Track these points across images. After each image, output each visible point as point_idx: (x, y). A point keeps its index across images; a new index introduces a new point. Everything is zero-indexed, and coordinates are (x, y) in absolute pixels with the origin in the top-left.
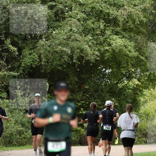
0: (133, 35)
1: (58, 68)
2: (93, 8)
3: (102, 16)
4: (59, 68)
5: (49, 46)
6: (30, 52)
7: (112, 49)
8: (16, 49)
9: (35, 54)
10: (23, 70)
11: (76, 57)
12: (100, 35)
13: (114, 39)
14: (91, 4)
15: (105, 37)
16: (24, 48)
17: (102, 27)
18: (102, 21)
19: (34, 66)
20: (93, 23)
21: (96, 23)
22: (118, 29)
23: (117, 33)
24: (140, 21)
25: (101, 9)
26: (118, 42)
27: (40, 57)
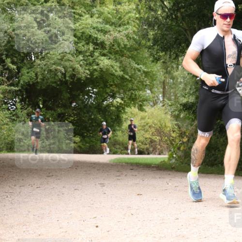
0: (118, 57)
1: (53, 85)
2: (83, 33)
3: (91, 40)
5: (45, 65)
6: (27, 71)
7: (100, 68)
8: (15, 67)
9: (32, 72)
10: (22, 87)
11: (69, 75)
12: (89, 56)
13: (102, 59)
15: (94, 58)
16: (23, 68)
17: (91, 49)
18: (91, 44)
19: (31, 83)
20: (83, 46)
21: (86, 46)
22: (105, 51)
23: (104, 55)
24: (124, 45)
25: (90, 34)
26: (105, 62)
27: (36, 74)
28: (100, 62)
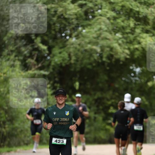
1: (88, 67)
2: (123, 6)
3: (132, 14)
5: (79, 45)
7: (142, 48)
8: (44, 47)
9: (64, 53)
10: (53, 69)
11: (106, 56)
12: (129, 33)
14: (121, 2)
15: (135, 35)
16: (54, 47)
17: (132, 25)
18: (132, 19)
19: (64, 65)
20: (123, 21)
21: (126, 22)
22: (148, 27)
23: (147, 32)
25: (131, 7)
27: (69, 55)
28: (142, 40)
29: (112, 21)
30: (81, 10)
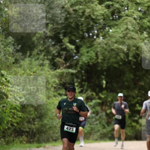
2: (149, 7)
4: (116, 65)
5: (106, 44)
6: (87, 50)
9: (92, 52)
10: (81, 68)
11: (132, 55)
14: (147, 3)
16: (82, 47)
19: (91, 64)
20: (149, 21)
27: (97, 54)
29: (138, 21)
30: (108, 11)
